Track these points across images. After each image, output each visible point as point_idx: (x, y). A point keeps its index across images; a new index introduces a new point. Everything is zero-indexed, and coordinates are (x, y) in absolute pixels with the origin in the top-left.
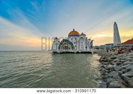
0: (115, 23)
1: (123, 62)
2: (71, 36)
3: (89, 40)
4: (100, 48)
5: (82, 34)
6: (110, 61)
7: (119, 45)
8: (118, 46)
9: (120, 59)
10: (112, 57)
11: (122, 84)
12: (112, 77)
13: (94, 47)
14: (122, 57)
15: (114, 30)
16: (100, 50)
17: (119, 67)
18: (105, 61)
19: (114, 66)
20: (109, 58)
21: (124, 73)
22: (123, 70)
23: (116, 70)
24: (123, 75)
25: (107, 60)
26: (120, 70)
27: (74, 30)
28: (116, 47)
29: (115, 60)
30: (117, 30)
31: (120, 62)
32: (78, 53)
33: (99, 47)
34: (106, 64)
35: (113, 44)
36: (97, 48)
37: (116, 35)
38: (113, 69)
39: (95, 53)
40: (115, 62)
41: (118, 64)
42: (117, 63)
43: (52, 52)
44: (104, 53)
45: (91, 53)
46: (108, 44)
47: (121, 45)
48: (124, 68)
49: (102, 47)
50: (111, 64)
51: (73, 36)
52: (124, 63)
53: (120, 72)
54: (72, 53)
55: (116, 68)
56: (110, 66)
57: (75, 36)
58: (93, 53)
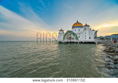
3: (93, 30)
4: (105, 39)
5: (86, 25)
13: (98, 37)
18: (111, 52)
25: (114, 51)
27: (77, 21)
32: (82, 43)
33: (104, 37)
36: (102, 38)
39: (99, 43)
44: (110, 44)
45: (95, 43)
49: (107, 38)
51: (76, 27)
57: (78, 27)
58: (97, 43)
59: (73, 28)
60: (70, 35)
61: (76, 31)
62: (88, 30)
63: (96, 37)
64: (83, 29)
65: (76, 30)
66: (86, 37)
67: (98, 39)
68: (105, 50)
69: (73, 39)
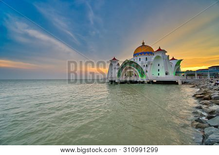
2: (138, 54)
3: (173, 59)
4: (196, 75)
5: (160, 50)
13: (183, 72)
16: (196, 78)
18: (206, 99)
20: (216, 94)
25: (210, 96)
27: (143, 43)
32: (151, 82)
33: (194, 72)
36: (190, 74)
39: (184, 83)
45: (178, 83)
51: (141, 54)
54: (140, 82)
57: (144, 53)
58: (180, 83)
59: (135, 55)
60: (130, 68)
61: (141, 61)
62: (164, 59)
63: (178, 72)
64: (154, 56)
65: (140, 59)
66: (159, 72)
67: (183, 75)
68: (194, 96)
69: (135, 75)
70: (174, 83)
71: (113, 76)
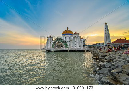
0: (106, 23)
1: (112, 60)
2: (65, 35)
3: (82, 38)
5: (76, 33)
6: (101, 59)
7: (109, 43)
8: (108, 45)
9: (110, 57)
10: (103, 55)
11: (111, 80)
12: (103, 74)
14: (111, 55)
15: (105, 30)
16: (92, 48)
17: (109, 64)
18: (97, 59)
19: (105, 63)
20: (101, 56)
21: (113, 69)
22: (113, 67)
23: (106, 67)
24: (112, 71)
25: (99, 58)
26: (110, 67)
27: (68, 29)
28: (106, 45)
29: (106, 58)
30: (108, 30)
31: (110, 59)
32: (71, 51)
34: (97, 62)
35: (104, 43)
36: (90, 46)
37: (106, 35)
38: (104, 66)
39: (87, 51)
40: (106, 59)
41: (108, 62)
42: (107, 60)
43: (46, 50)
44: (96, 52)
46: (100, 43)
47: (111, 44)
48: (113, 65)
49: (94, 46)
50: (102, 61)
51: (66, 34)
52: (114, 60)
53: (110, 68)
54: (65, 51)
55: (107, 66)
56: (101, 63)
57: (68, 34)
58: (85, 51)
59: (63, 35)
60: (59, 42)
62: (78, 38)
65: (66, 37)
66: (75, 45)
68: (92, 58)
69: (63, 47)
70: (83, 51)
71: (49, 47)
